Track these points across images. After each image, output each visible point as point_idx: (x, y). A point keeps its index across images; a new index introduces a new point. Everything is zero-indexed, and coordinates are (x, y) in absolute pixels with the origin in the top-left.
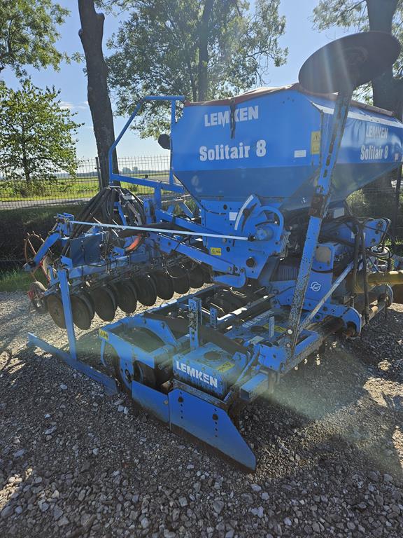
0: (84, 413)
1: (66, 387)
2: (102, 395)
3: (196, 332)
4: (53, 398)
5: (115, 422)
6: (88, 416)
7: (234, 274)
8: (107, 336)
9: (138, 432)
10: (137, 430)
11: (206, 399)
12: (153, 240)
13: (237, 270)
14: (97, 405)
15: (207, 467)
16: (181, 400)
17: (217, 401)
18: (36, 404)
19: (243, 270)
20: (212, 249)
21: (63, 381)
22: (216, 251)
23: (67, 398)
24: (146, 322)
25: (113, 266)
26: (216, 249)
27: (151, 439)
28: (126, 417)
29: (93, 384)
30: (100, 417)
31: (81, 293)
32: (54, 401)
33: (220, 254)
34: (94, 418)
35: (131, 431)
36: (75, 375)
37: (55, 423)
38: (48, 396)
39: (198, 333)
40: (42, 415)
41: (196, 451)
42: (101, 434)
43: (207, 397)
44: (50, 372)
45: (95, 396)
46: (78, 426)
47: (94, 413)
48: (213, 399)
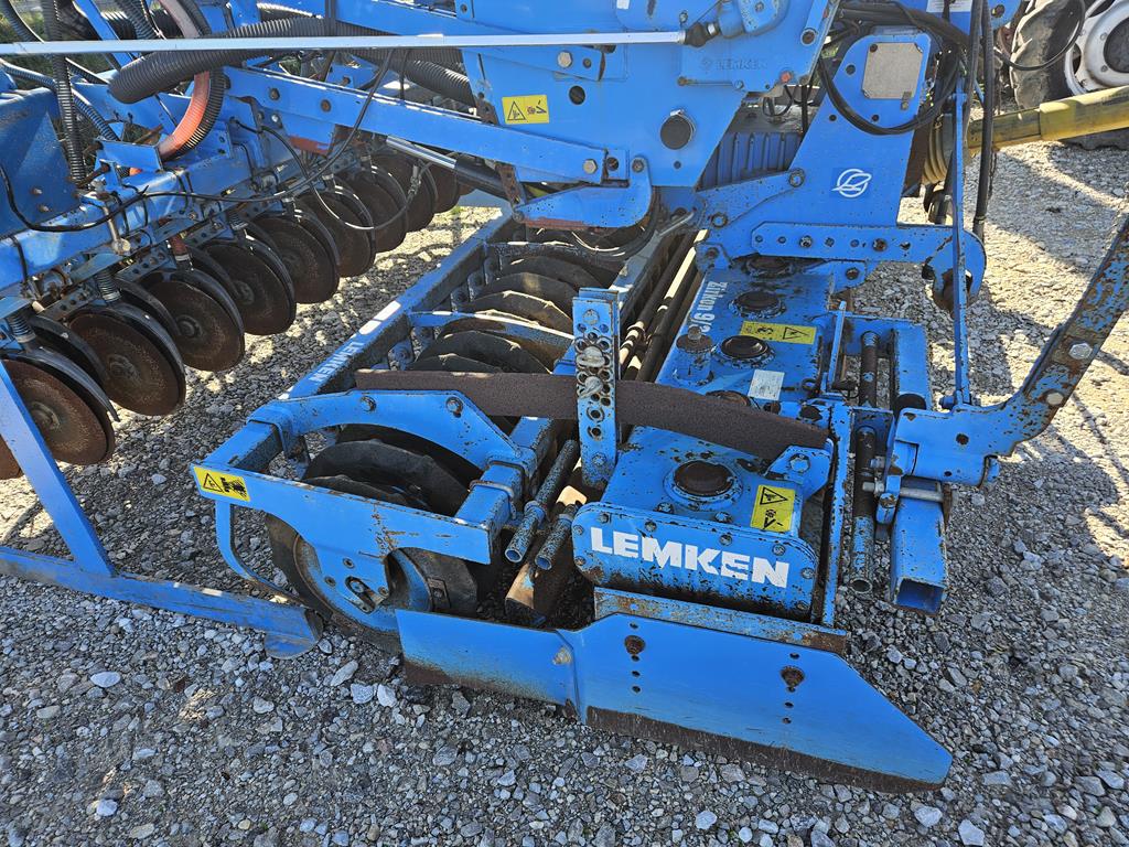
0: (238, 753)
1: (117, 677)
2: (266, 666)
3: (609, 410)
4: (82, 731)
5: (368, 748)
6: (260, 756)
7: (606, 182)
8: (239, 488)
9: (469, 757)
10: (462, 751)
11: (747, 631)
12: (248, 100)
13: (616, 166)
14: (269, 707)
15: (752, 802)
16: (635, 645)
17: (800, 631)
18: (28, 774)
19: (639, 164)
20: (507, 102)
21: (87, 656)
22: (526, 108)
23: (141, 713)
24: (373, 406)
25: (134, 218)
26: (524, 102)
27: (523, 765)
28: (399, 719)
29: (210, 634)
30: (304, 748)
31: (34, 344)
32: (95, 743)
33: (544, 118)
34: (287, 758)
35: (442, 759)
36: (124, 623)
37: (149, 829)
38: (61, 730)
39: (616, 409)
40: (77, 813)
41: (687, 760)
42: (344, 807)
43: (751, 623)
44: (16, 632)
45: (245, 676)
46: (241, 809)
47: (276, 739)
48: (780, 626)
